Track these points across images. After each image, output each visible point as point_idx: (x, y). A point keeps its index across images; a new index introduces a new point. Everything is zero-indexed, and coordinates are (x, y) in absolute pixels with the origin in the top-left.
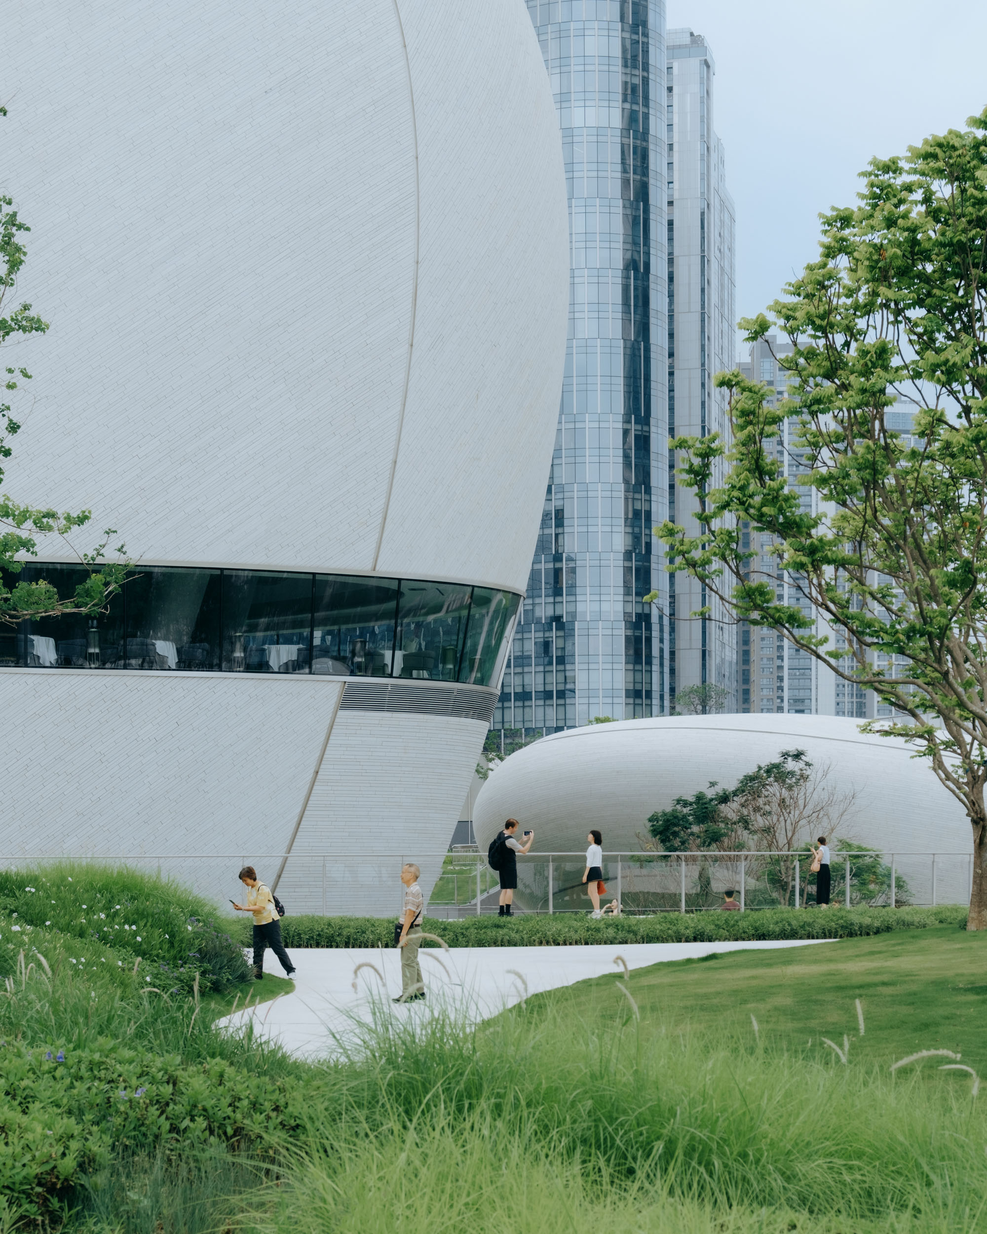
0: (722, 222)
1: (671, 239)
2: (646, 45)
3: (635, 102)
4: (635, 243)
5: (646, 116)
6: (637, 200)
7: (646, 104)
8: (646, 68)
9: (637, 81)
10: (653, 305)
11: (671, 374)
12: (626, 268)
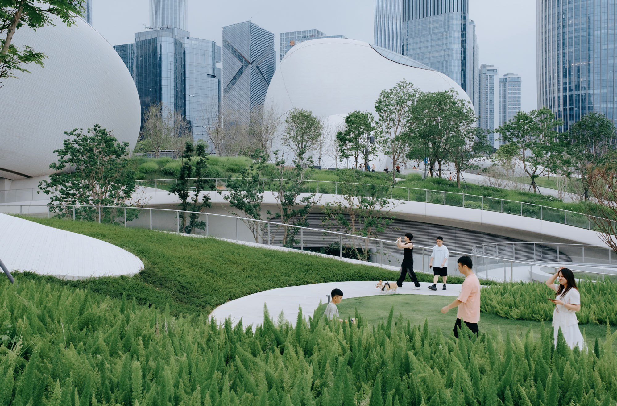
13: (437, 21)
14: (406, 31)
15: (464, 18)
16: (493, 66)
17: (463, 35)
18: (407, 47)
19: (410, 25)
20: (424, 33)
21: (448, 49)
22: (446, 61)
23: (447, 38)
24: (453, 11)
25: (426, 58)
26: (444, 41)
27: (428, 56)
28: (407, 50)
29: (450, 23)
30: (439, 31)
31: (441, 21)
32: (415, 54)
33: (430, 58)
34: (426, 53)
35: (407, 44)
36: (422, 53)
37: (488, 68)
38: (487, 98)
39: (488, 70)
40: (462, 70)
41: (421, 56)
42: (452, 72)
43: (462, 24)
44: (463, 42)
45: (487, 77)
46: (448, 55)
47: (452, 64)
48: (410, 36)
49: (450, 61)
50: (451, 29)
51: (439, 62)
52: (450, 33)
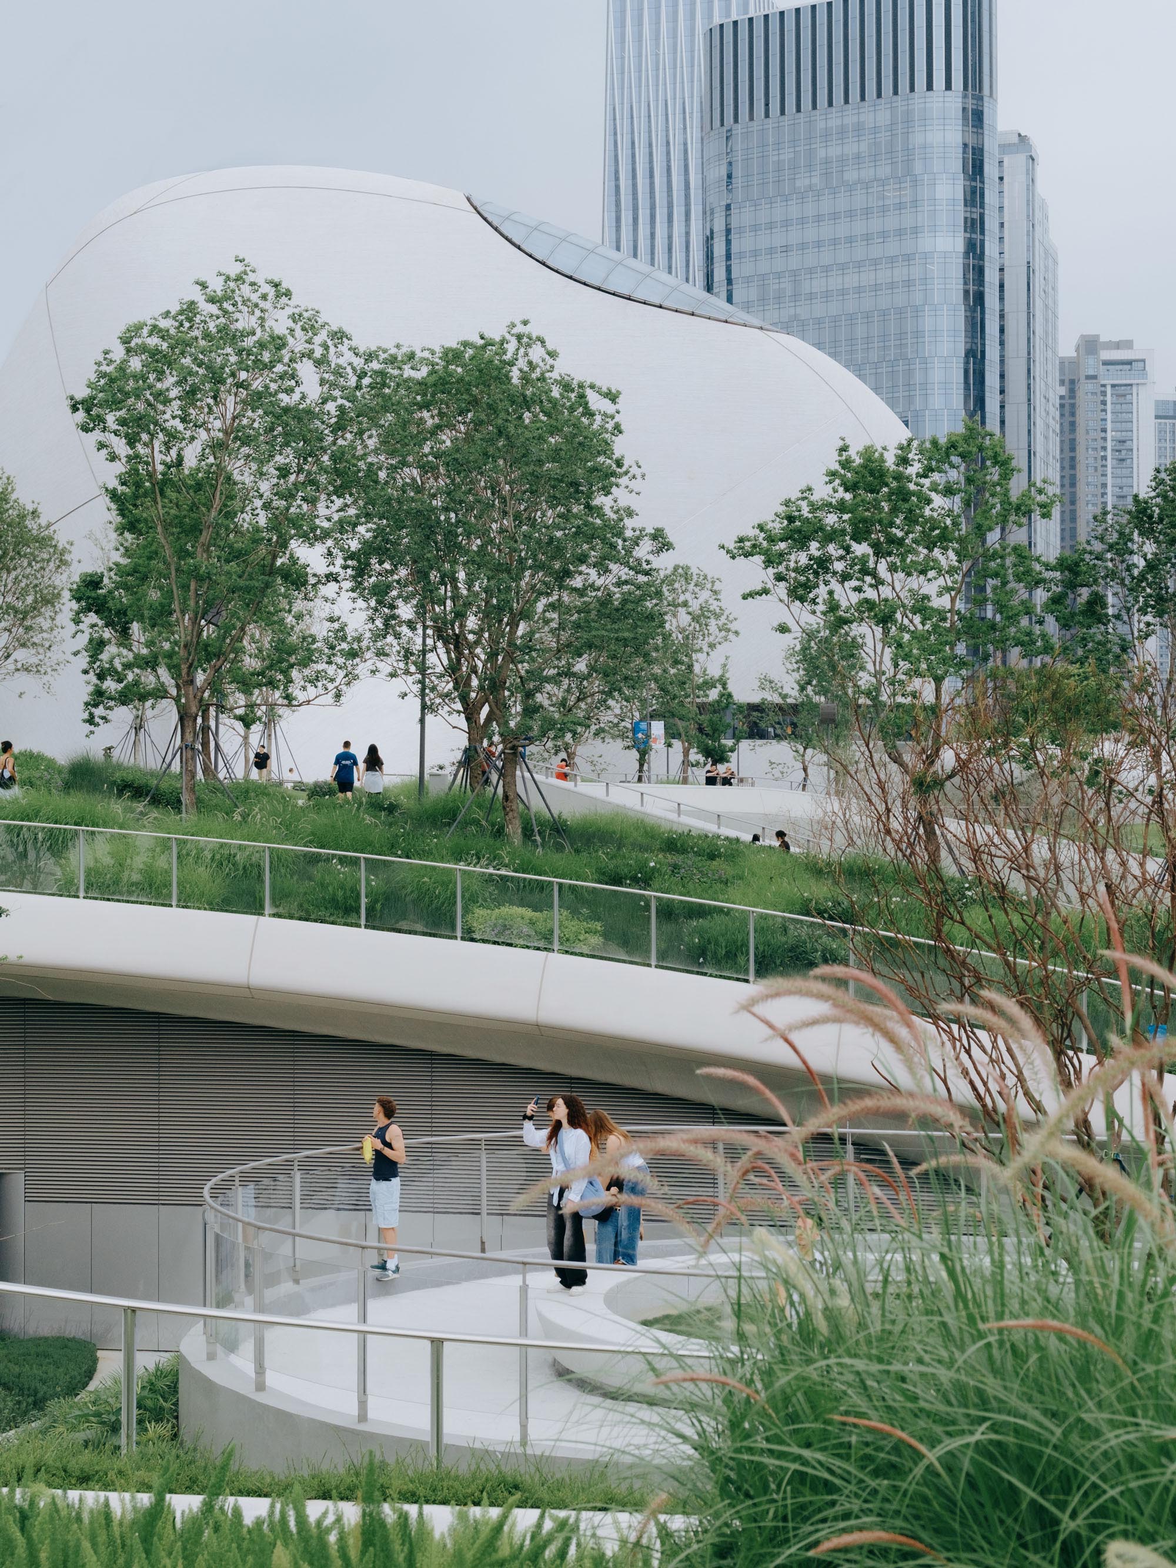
0: (1046, 267)
1: (1002, 299)
2: (982, 190)
3: (973, 231)
4: (973, 337)
5: (982, 242)
6: (975, 305)
7: (982, 232)
8: (982, 206)
9: (976, 216)
10: (988, 382)
11: (1002, 407)
12: (967, 356)
13: (859, 128)
14: (724, 173)
15: (976, 118)
16: (1128, 344)
17: (974, 197)
18: (728, 242)
19: (738, 144)
20: (802, 183)
21: (908, 258)
22: (900, 312)
23: (900, 206)
24: (930, 87)
25: (811, 296)
26: (892, 222)
27: (818, 285)
28: (728, 257)
29: (917, 139)
30: (867, 173)
31: (875, 130)
32: (763, 277)
33: (827, 295)
34: (811, 271)
35: (728, 231)
36: (795, 273)
37: (1106, 355)
38: (1104, 485)
39: (1106, 363)
40: (970, 353)
41: (787, 286)
42: (925, 361)
43: (965, 145)
44: (975, 226)
45: (1104, 393)
46: (909, 283)
47: (927, 323)
48: (739, 194)
49: (917, 311)
50: (918, 167)
51: (868, 316)
52: (915, 183)
